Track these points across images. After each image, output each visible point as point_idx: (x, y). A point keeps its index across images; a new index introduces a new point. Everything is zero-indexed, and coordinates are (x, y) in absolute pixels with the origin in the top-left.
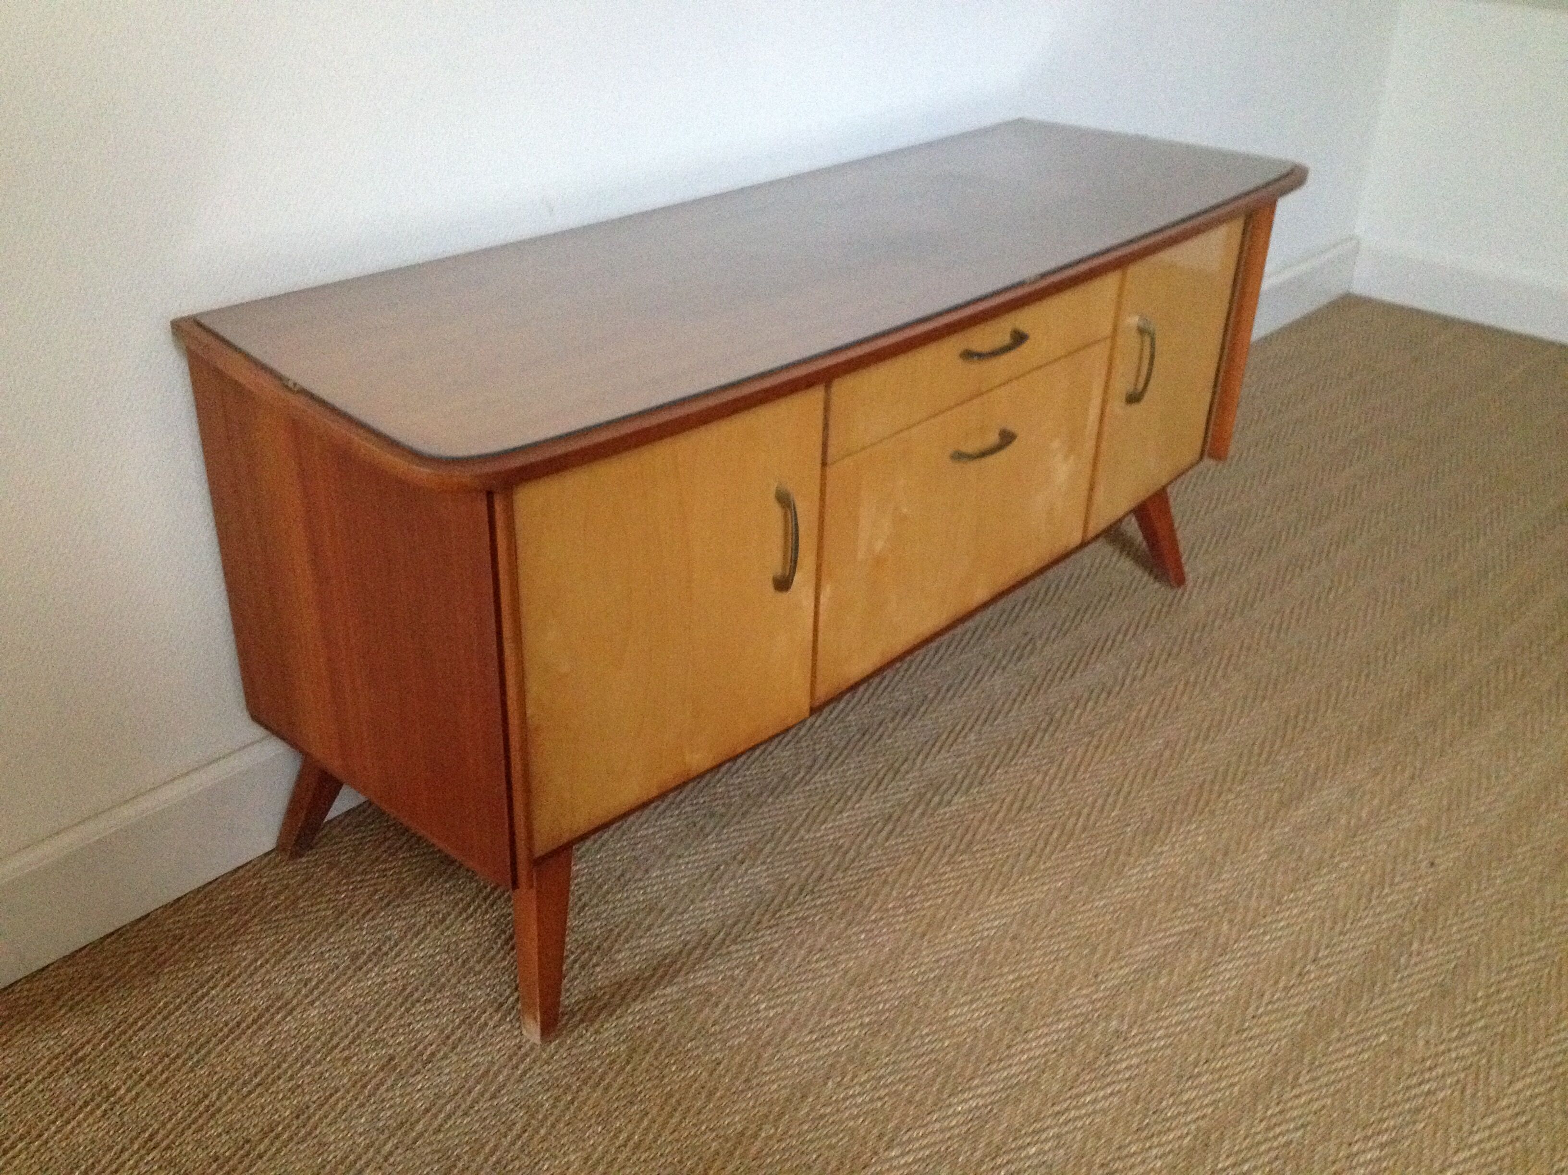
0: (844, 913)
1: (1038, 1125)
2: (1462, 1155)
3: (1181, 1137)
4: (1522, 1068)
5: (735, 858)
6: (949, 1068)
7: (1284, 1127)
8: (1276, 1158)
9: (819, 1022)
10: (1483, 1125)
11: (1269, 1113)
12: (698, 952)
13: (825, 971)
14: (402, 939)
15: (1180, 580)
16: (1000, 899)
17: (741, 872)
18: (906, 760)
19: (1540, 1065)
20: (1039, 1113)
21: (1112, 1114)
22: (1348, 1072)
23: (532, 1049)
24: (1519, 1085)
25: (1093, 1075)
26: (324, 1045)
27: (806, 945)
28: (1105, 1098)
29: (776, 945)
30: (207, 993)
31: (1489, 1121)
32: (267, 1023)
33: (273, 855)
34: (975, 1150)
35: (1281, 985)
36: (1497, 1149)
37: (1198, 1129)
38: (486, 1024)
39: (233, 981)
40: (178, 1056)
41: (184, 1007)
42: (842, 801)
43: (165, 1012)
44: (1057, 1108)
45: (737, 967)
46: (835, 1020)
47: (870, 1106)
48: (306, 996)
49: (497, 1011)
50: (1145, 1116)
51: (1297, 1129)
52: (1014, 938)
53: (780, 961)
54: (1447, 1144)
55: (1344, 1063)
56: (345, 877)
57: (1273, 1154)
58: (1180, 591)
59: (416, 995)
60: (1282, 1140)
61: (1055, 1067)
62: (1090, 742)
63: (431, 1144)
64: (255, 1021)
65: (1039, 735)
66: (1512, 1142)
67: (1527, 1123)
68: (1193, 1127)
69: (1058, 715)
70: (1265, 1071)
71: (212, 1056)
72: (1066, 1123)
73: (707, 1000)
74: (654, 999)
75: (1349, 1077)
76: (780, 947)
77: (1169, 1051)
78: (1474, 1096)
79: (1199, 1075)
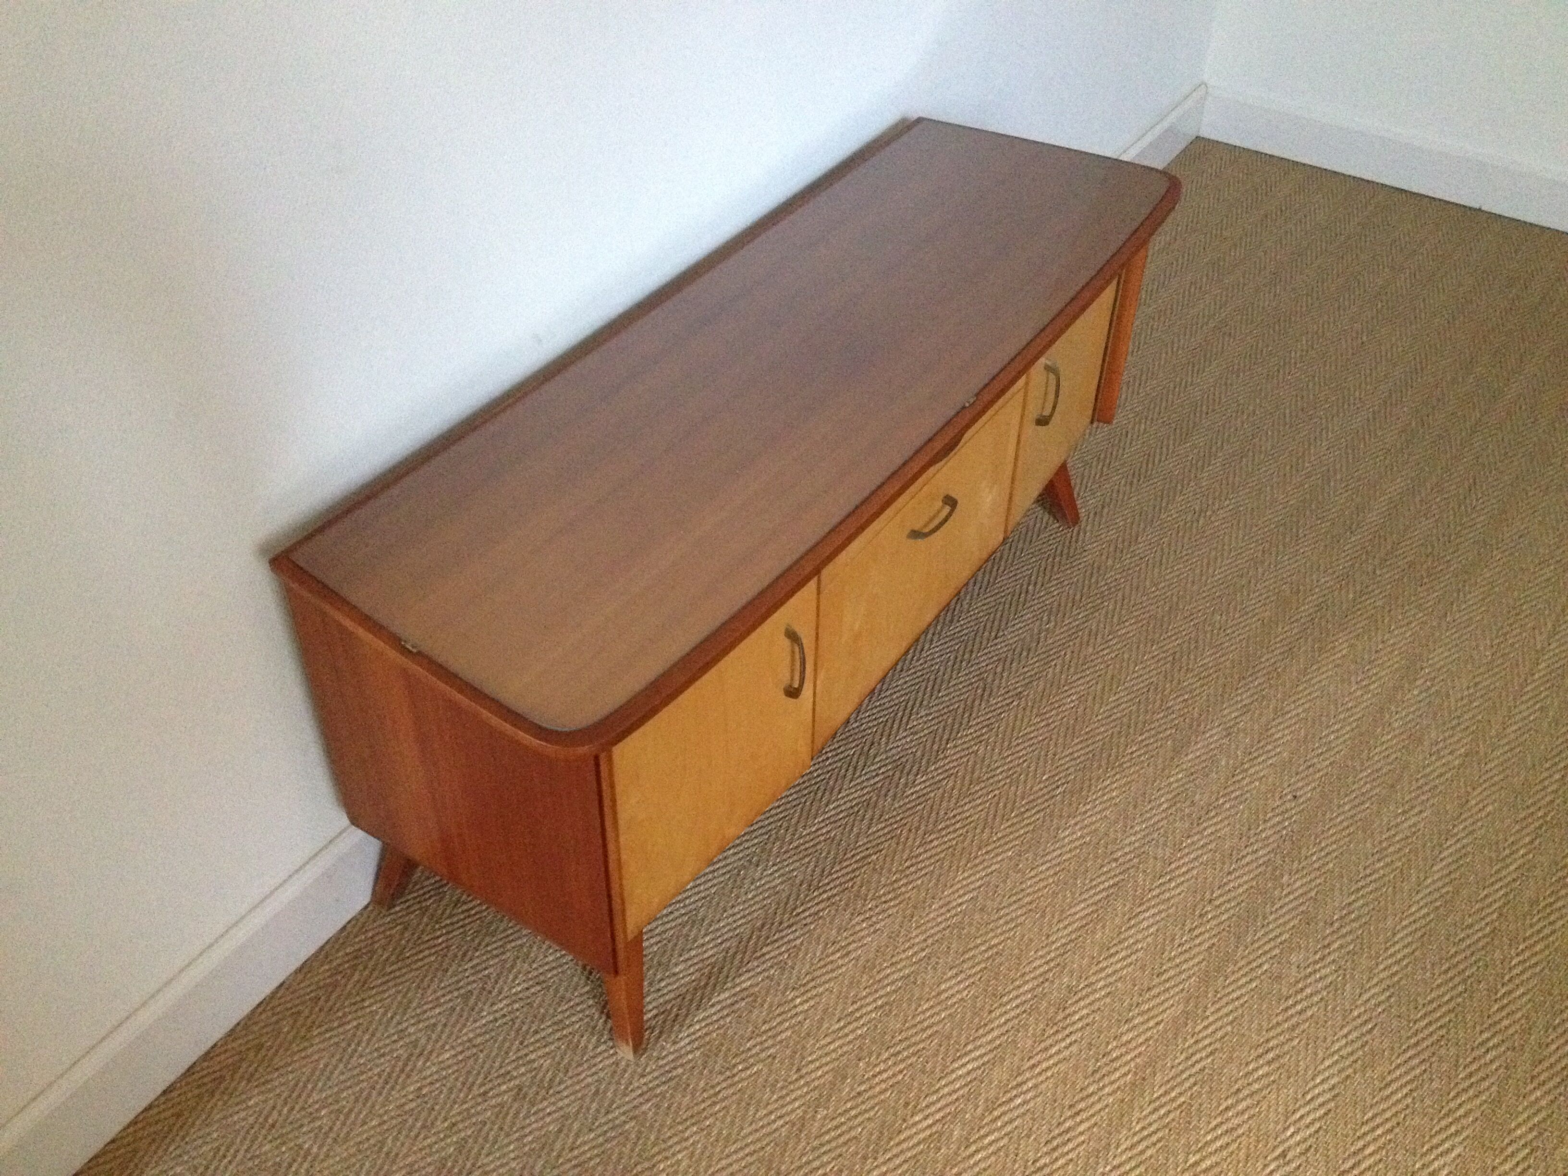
0: (847, 905)
1: (1019, 1079)
2: (1327, 1063)
3: (1125, 1074)
4: (1368, 981)
5: (750, 861)
6: (949, 1038)
7: (1198, 1056)
8: (1195, 1084)
9: (844, 1009)
10: (1341, 1033)
11: (1187, 1044)
12: (739, 957)
13: (840, 962)
14: (499, 976)
15: (1076, 520)
16: (966, 875)
17: (758, 874)
18: (872, 744)
19: (1381, 976)
20: (1019, 1068)
21: (1073, 1061)
22: (1241, 1001)
23: (628, 1065)
24: (1365, 997)
25: (1055, 1028)
26: (464, 1084)
27: (822, 939)
28: (1066, 1048)
29: (798, 942)
30: (355, 1051)
31: (1345, 1031)
32: (412, 1070)
33: (370, 908)
34: (976, 1107)
35: (1187, 928)
36: (1352, 1053)
37: (1136, 1067)
38: (586, 1047)
39: (373, 1035)
40: (351, 1111)
41: (341, 1066)
42: (827, 793)
43: (327, 1073)
44: (1032, 1062)
45: (772, 967)
46: (855, 1006)
47: (894, 1080)
48: (437, 1041)
49: (592, 1034)
50: (1097, 1061)
51: (1207, 1057)
52: (982, 910)
53: (804, 958)
54: (1316, 1054)
55: (1238, 993)
56: (437, 922)
57: (1192, 1080)
58: (1076, 529)
59: (524, 1028)
60: (1198, 1067)
61: (1026, 1027)
62: (1018, 705)
63: (570, 1160)
64: (402, 1071)
65: (977, 703)
66: (1362, 1046)
67: (1372, 1029)
68: (1133, 1064)
69: (989, 680)
70: (1181, 1007)
71: (377, 1108)
72: (1040, 1074)
73: (755, 1001)
74: (713, 1006)
75: (1242, 1005)
76: (802, 943)
77: (1108, 1000)
78: (1334, 1009)
79: (1133, 1017)
